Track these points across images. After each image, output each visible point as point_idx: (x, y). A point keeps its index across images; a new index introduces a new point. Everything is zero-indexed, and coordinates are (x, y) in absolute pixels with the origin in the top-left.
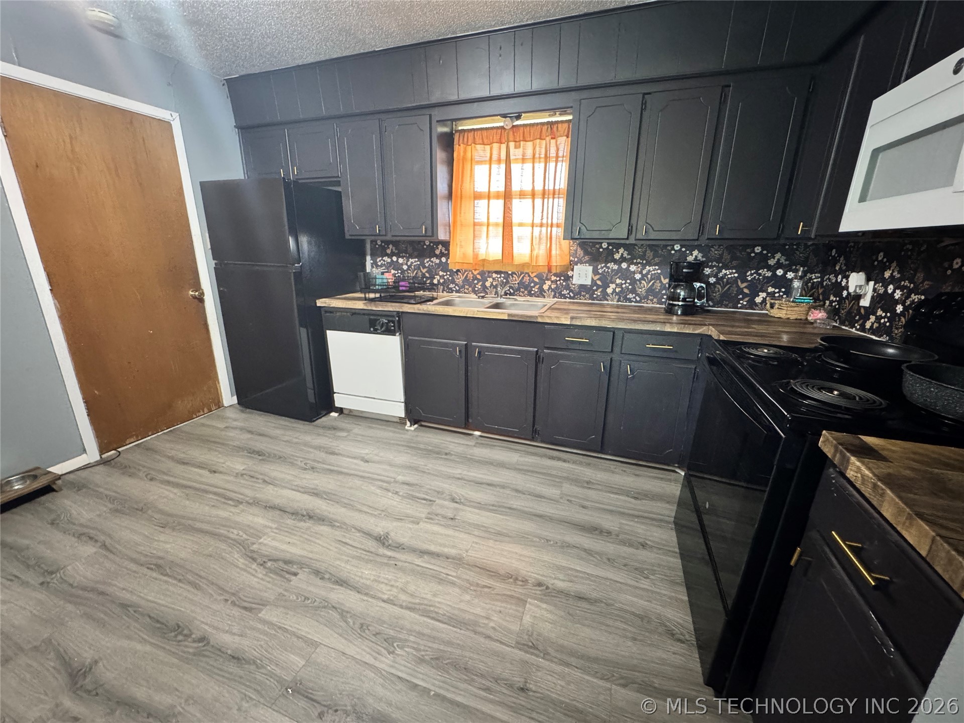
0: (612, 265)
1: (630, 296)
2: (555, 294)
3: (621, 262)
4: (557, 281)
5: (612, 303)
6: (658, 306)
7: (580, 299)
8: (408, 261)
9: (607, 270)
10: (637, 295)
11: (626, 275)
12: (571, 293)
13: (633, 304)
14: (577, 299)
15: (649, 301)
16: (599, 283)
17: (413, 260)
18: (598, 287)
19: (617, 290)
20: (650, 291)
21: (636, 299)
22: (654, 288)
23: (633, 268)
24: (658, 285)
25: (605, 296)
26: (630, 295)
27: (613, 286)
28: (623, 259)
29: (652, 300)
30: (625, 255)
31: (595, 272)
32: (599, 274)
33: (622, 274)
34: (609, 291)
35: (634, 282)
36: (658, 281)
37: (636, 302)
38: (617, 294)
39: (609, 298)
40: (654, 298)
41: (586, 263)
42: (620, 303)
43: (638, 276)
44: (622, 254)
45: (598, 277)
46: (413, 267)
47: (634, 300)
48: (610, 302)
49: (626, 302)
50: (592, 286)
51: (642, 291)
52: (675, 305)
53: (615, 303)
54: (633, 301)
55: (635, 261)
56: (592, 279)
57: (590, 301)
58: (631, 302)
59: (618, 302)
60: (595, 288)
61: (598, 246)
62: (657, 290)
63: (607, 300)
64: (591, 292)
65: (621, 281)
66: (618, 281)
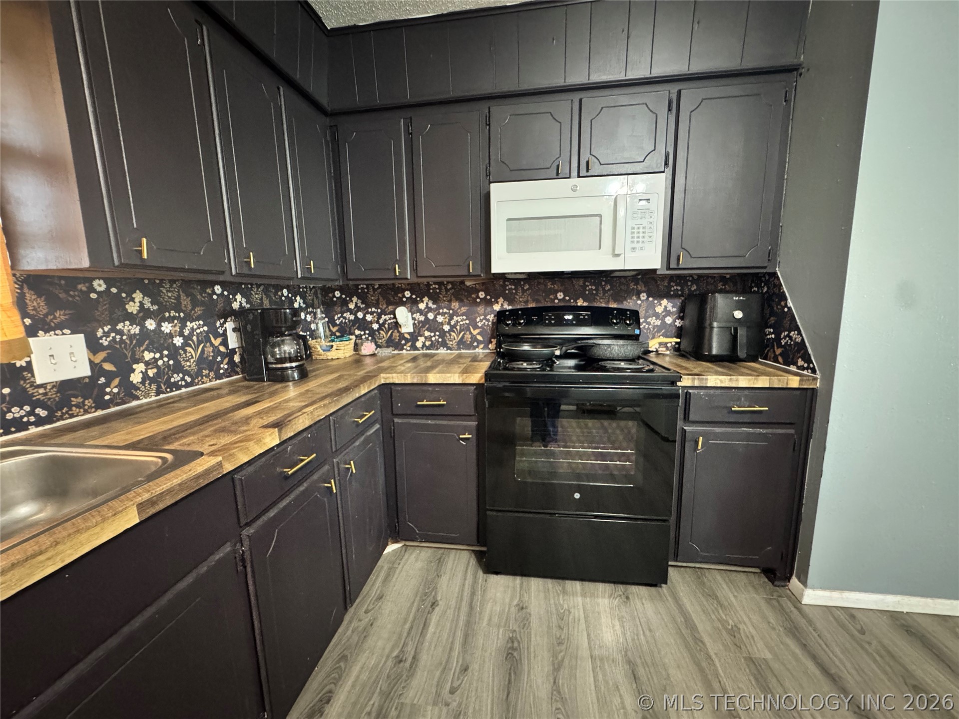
0: (129, 328)
1: (176, 378)
3: (144, 319)
5: (148, 400)
6: (218, 381)
7: (73, 415)
9: (118, 337)
10: (186, 373)
11: (159, 342)
12: (39, 410)
13: (184, 390)
14: (61, 419)
15: (205, 379)
16: (108, 367)
18: (110, 376)
19: (151, 373)
20: (202, 360)
21: (186, 381)
22: (205, 356)
23: (167, 327)
24: (209, 349)
25: (129, 391)
26: (175, 375)
27: (140, 367)
28: (145, 313)
29: (207, 376)
30: (148, 304)
31: (93, 345)
32: (102, 348)
33: (152, 343)
34: (136, 378)
35: (174, 352)
36: (208, 344)
37: (188, 385)
38: (152, 380)
39: (138, 393)
40: (210, 371)
42: (162, 396)
43: (178, 341)
44: (141, 304)
45: (102, 355)
47: (183, 383)
48: (144, 401)
49: (172, 391)
50: (94, 378)
51: (190, 365)
52: (287, 368)
53: (154, 398)
54: (182, 386)
55: (167, 314)
56: (91, 362)
57: (100, 412)
58: (179, 388)
59: (158, 394)
60: (102, 380)
62: (211, 358)
63: (138, 398)
64: (96, 391)
65: (152, 355)
66: (148, 356)
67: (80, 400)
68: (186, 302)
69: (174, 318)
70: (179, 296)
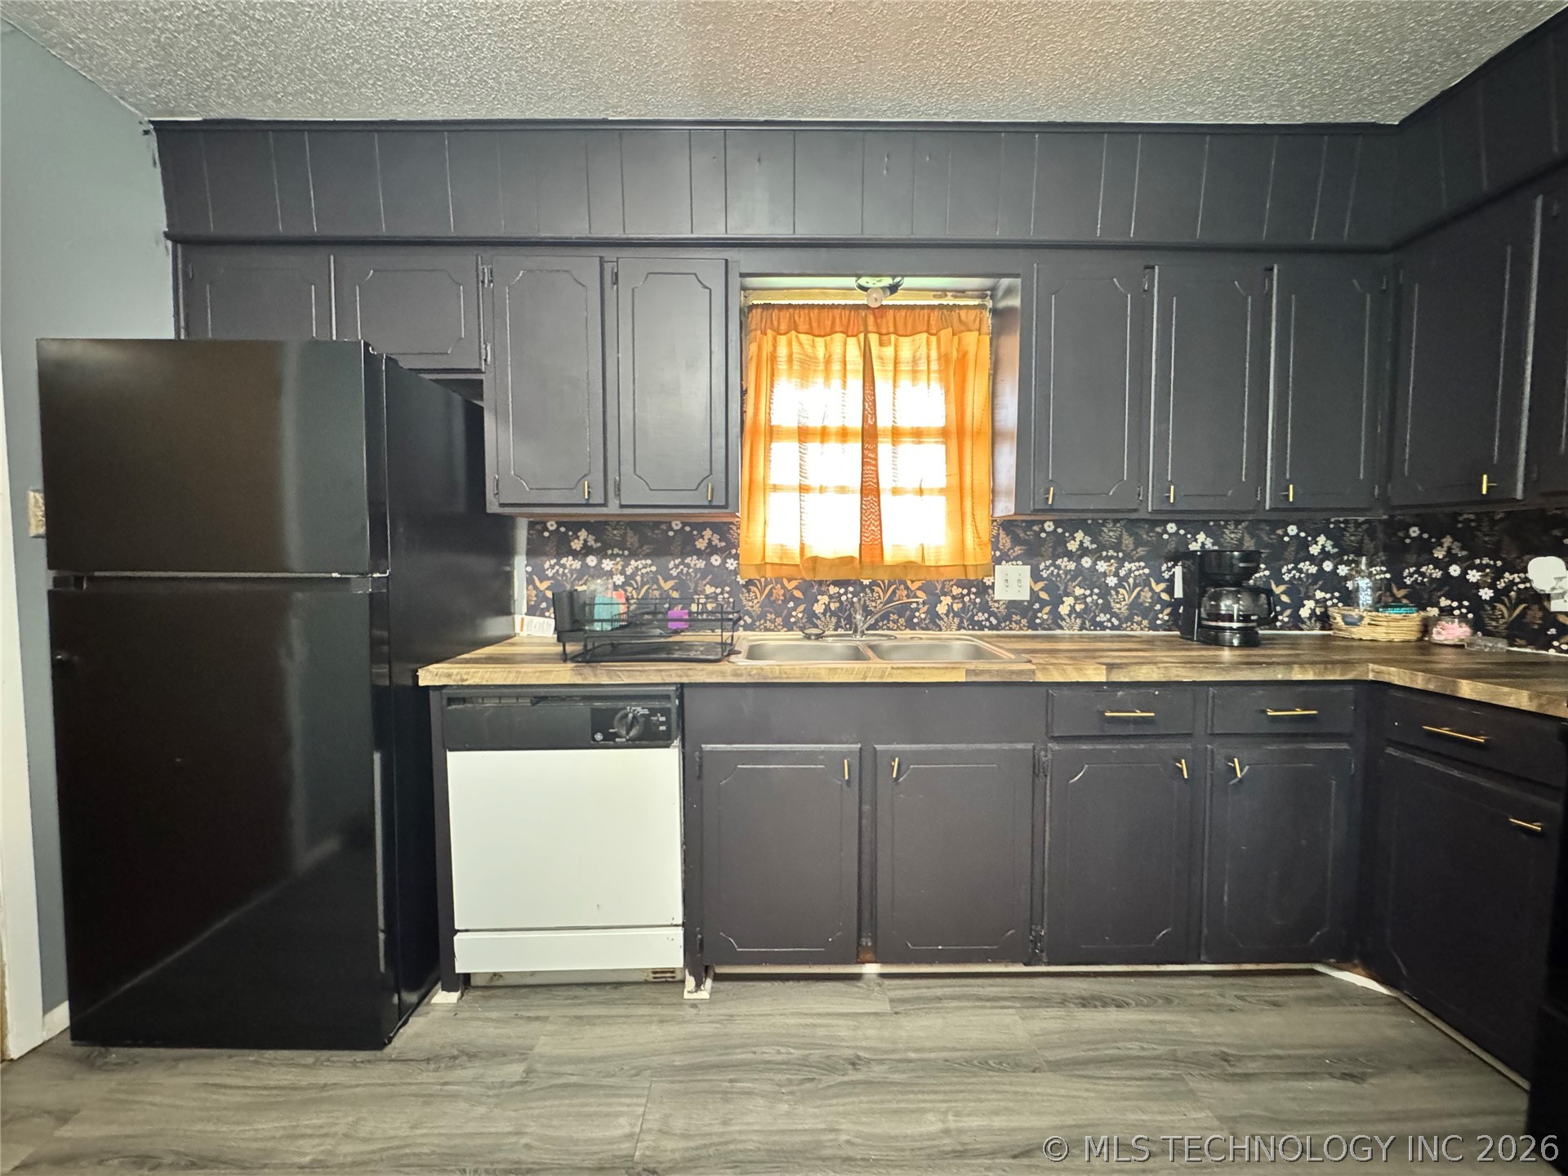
0: (1066, 564)
1: (1102, 618)
2: (962, 622)
3: (1081, 557)
4: (963, 596)
5: (1071, 632)
6: (1152, 632)
7: (1011, 629)
8: (627, 565)
9: (1056, 571)
10: (1114, 615)
11: (1092, 580)
12: (992, 619)
13: (1108, 632)
14: (1004, 629)
15: (1134, 626)
16: (1044, 595)
17: (640, 563)
18: (1044, 603)
19: (1078, 608)
20: (1134, 606)
21: (1112, 623)
22: (1138, 601)
23: (1102, 566)
24: (1145, 595)
25: (1056, 620)
26: (1102, 615)
27: (1069, 601)
28: (1083, 551)
29: (1139, 624)
30: (1087, 543)
31: (1036, 576)
32: (1042, 579)
33: (1085, 579)
34: (1064, 610)
35: (1105, 591)
36: (1147, 589)
37: (1113, 628)
38: (1079, 615)
39: (1063, 624)
40: (1143, 619)
41: (1016, 559)
42: (1084, 632)
43: (1112, 581)
44: (1082, 543)
45: (1041, 584)
46: (638, 578)
47: (1109, 625)
48: (1067, 632)
49: (1095, 630)
50: (1031, 603)
51: (1121, 607)
53: (1076, 632)
54: (1107, 627)
55: (1104, 553)
56: (1031, 589)
57: (1030, 632)
58: (1104, 628)
59: (1081, 630)
60: (1037, 606)
61: (1036, 528)
62: (1148, 604)
63: (1061, 628)
64: (1030, 613)
65: (1082, 591)
66: (1079, 591)
67: (1018, 618)
68: (1128, 541)
69: (1112, 557)
70: (1121, 535)
